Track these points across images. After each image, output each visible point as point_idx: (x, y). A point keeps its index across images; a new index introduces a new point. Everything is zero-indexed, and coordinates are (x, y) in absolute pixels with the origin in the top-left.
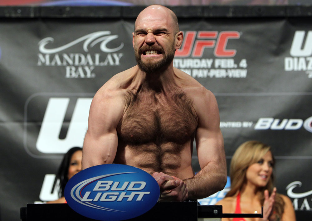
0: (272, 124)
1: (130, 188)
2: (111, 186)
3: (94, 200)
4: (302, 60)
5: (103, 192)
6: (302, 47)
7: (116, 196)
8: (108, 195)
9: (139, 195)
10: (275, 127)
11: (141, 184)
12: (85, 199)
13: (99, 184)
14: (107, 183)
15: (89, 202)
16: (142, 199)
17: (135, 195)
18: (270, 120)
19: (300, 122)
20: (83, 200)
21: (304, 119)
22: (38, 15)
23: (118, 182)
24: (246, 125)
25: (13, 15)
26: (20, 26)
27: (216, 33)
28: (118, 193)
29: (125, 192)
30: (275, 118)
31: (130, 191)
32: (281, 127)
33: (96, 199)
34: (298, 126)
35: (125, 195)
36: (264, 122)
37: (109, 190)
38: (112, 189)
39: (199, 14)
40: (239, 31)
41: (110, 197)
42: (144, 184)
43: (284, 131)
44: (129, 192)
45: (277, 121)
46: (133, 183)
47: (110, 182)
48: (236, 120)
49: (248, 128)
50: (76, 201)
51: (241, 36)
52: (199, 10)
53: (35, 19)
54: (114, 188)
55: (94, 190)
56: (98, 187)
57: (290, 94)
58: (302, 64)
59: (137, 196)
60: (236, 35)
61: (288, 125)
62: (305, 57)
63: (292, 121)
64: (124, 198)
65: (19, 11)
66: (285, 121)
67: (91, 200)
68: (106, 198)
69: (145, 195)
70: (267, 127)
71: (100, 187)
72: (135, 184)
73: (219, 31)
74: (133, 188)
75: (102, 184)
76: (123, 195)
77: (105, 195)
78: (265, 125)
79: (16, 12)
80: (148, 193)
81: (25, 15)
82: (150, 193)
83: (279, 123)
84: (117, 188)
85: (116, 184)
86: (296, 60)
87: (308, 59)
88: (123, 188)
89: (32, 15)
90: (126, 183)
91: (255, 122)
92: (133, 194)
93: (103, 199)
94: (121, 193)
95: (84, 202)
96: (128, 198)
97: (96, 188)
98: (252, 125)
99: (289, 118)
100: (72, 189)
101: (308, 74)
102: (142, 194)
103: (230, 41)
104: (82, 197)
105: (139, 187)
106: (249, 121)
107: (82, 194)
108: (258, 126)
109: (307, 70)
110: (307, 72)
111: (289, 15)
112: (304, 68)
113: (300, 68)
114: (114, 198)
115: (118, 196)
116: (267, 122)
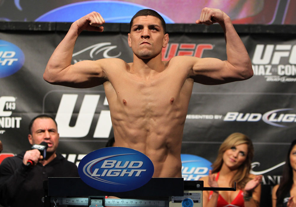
0: (237, 117)
1: (130, 166)
2: (115, 164)
3: (101, 176)
4: (262, 68)
5: (109, 169)
6: (262, 57)
7: (119, 173)
8: (112, 172)
9: (137, 172)
10: (239, 119)
11: (139, 163)
12: (94, 174)
13: (106, 162)
14: (112, 162)
15: (97, 177)
16: (140, 175)
17: (134, 172)
18: (236, 114)
19: (259, 116)
20: (93, 175)
21: (263, 114)
22: (54, 29)
23: (121, 162)
24: (217, 117)
25: (35, 29)
26: (40, 37)
27: (194, 45)
28: (120, 170)
29: (126, 169)
30: (240, 112)
31: (131, 169)
32: (245, 119)
33: (103, 175)
34: (258, 119)
35: (126, 172)
36: (231, 115)
37: (113, 168)
38: (116, 167)
39: (181, 30)
40: (212, 44)
41: (114, 173)
42: (141, 163)
43: (246, 122)
44: (129, 170)
45: (241, 115)
46: (132, 163)
47: (115, 162)
48: (209, 114)
49: (219, 119)
50: (87, 176)
51: (214, 48)
52: (181, 27)
53: (52, 32)
54: (117, 166)
55: (102, 167)
56: (105, 165)
57: (252, 93)
58: (262, 71)
59: (135, 173)
60: (210, 47)
61: (250, 118)
62: (264, 65)
63: (253, 115)
64: (125, 174)
65: (40, 26)
66: (247, 115)
67: (99, 175)
68: (111, 174)
69: (142, 172)
70: (233, 119)
71: (106, 165)
72: (134, 163)
73: (197, 43)
74: (133, 166)
75: (108, 162)
76: (124, 172)
77: (110, 171)
78: (232, 118)
79: (37, 27)
80: (145, 170)
81: (44, 29)
82: (146, 171)
83: (243, 117)
84: (120, 166)
85: (119, 163)
86: (257, 67)
87: (266, 66)
88: (125, 166)
89: (50, 29)
90: (127, 163)
91: (224, 115)
92: (133, 171)
93: (108, 175)
94: (123, 170)
95: (93, 177)
96: (129, 174)
97: (103, 166)
98: (222, 118)
99: (251, 112)
100: (84, 167)
101: (266, 78)
102: (139, 171)
103: (205, 52)
104: (92, 173)
105: (138, 165)
106: (219, 114)
107: (92, 170)
108: (226, 119)
109: (265, 75)
110: (266, 77)
111: (251, 32)
112: (263, 73)
113: (260, 74)
114: (117, 174)
115: (121, 172)
116: (233, 115)
